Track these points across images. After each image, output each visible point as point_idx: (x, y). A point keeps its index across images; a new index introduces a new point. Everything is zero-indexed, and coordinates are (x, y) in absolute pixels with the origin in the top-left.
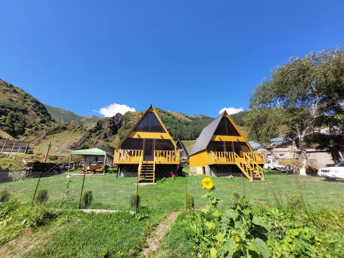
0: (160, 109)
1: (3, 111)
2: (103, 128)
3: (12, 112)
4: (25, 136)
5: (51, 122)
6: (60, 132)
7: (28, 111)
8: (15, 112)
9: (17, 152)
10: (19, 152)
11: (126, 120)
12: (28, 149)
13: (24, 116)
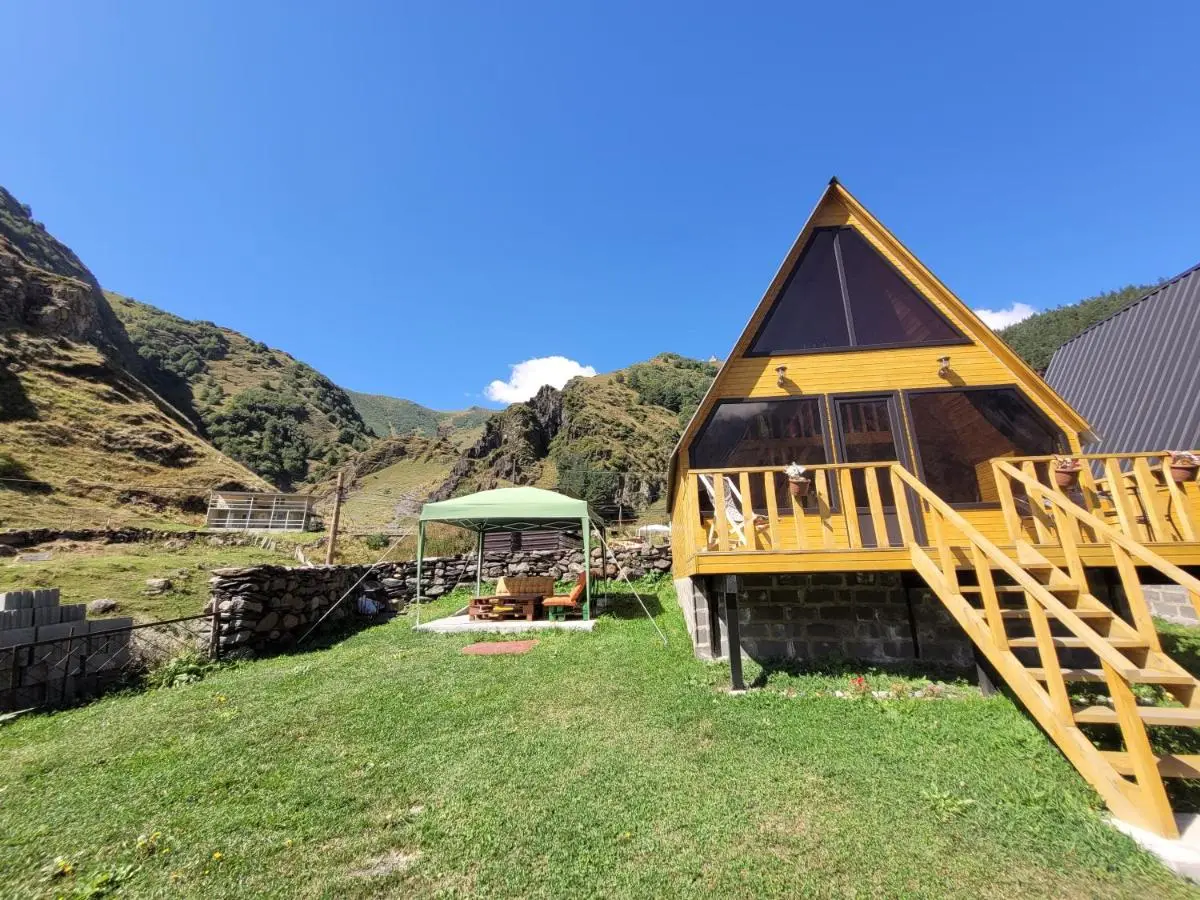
0: (677, 357)
1: (253, 419)
2: (506, 441)
3: (272, 420)
4: (310, 482)
5: (365, 437)
6: (390, 463)
7: (307, 413)
8: (280, 418)
9: (283, 527)
10: (289, 527)
11: (573, 405)
12: (309, 516)
13: (300, 427)
